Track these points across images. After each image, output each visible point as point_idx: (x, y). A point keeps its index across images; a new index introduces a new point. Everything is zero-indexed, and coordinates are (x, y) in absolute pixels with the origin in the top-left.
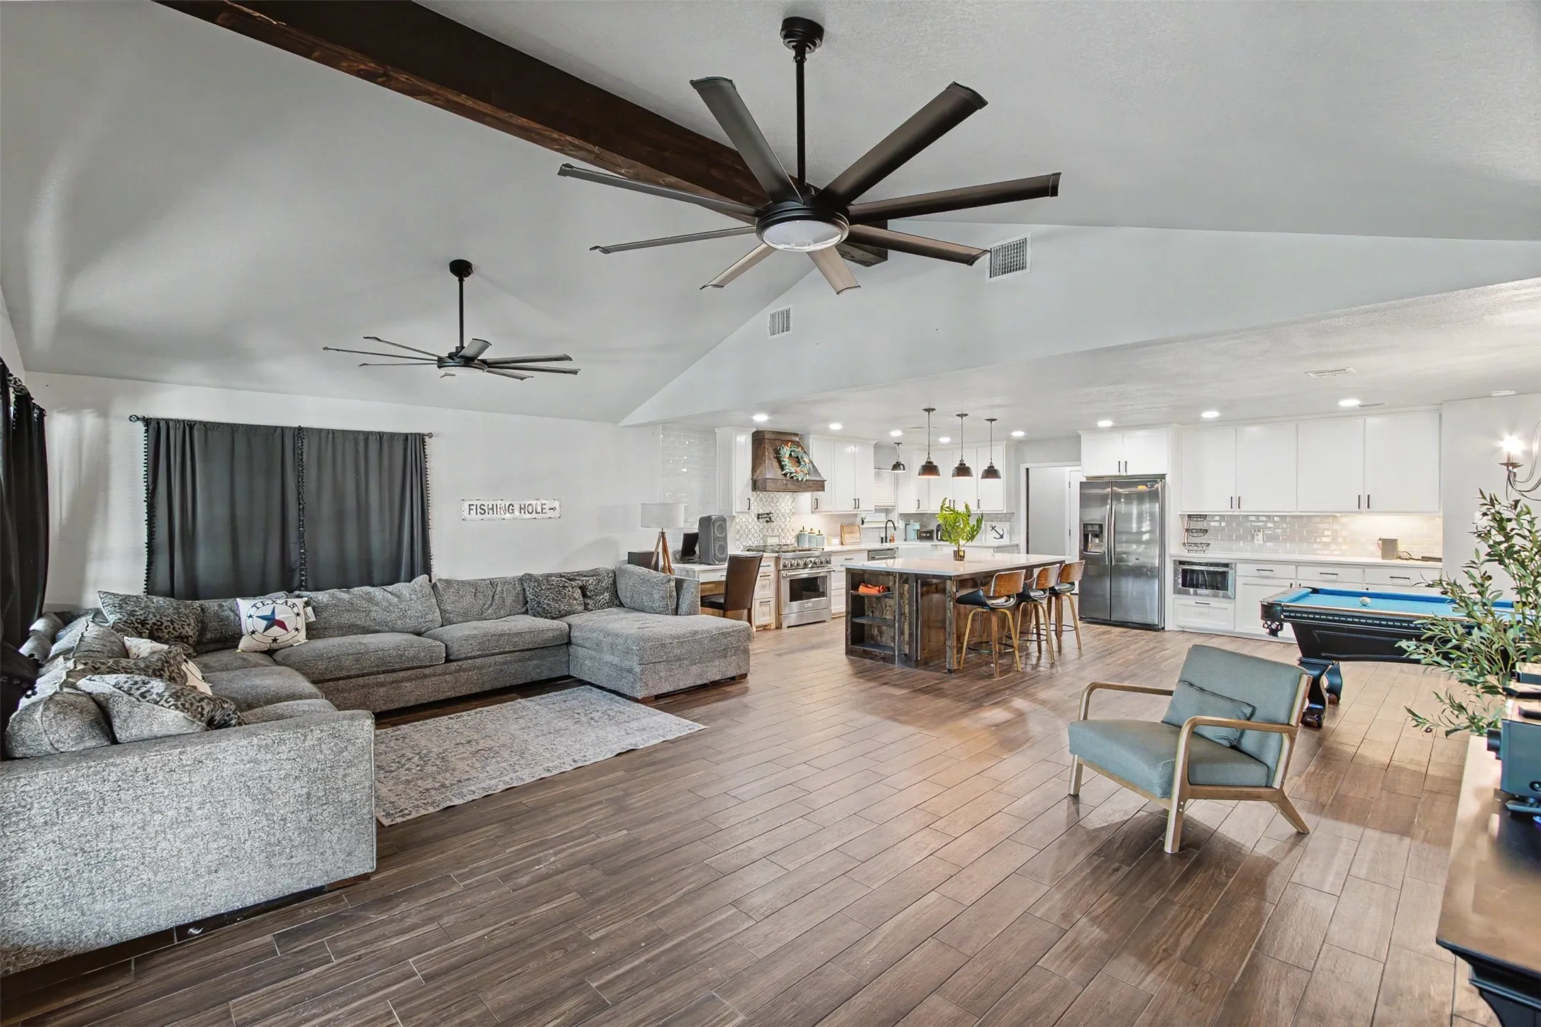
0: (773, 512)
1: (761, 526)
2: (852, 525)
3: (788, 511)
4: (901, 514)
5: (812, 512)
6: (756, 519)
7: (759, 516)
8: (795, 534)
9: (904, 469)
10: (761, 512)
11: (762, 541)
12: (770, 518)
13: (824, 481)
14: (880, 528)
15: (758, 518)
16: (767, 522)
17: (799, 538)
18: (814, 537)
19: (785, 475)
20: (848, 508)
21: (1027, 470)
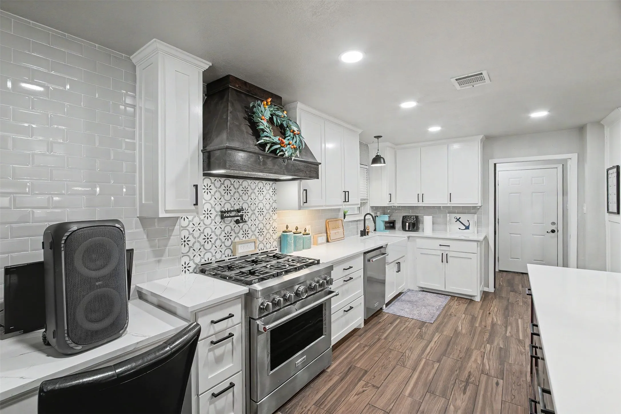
0: (245, 206)
1: (228, 229)
2: (336, 220)
3: (268, 206)
4: (371, 207)
5: (300, 208)
6: (218, 219)
7: (223, 215)
8: (276, 236)
9: (384, 162)
10: (228, 207)
11: (229, 252)
12: (242, 216)
13: (318, 164)
14: (357, 221)
15: (222, 217)
16: (237, 222)
17: (282, 240)
18: (300, 238)
19: (263, 146)
20: (337, 201)
21: (495, 164)
